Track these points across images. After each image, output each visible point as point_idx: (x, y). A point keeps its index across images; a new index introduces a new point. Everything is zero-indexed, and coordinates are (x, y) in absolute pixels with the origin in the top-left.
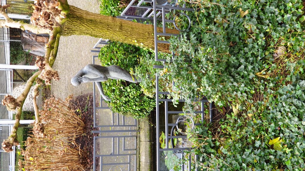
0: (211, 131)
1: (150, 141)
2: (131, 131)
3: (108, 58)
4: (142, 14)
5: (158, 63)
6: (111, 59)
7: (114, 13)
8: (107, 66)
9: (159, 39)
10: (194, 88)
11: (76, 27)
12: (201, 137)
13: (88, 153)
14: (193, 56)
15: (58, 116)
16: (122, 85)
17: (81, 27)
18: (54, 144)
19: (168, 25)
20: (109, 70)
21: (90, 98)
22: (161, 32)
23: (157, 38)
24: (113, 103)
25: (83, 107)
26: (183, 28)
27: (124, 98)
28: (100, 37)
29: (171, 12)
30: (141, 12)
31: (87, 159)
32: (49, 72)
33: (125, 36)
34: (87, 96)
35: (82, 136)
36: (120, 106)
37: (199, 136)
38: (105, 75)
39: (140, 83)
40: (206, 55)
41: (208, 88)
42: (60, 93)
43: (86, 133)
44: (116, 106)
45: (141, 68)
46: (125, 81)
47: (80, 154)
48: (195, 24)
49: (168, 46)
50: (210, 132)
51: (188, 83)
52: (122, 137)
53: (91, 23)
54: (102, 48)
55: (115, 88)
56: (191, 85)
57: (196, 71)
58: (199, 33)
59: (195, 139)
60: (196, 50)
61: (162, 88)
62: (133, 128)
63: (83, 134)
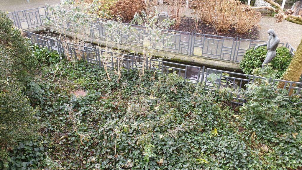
0: (226, 101)
1: (226, 68)
2: (233, 58)
3: (281, 52)
5: (272, 80)
6: (280, 54)
10: (253, 97)
12: (224, 95)
13: (225, 34)
14: (273, 101)
15: (250, 19)
16: (262, 58)
19: (295, 90)
20: (273, 51)
22: (292, 86)
23: (289, 83)
24: (252, 51)
25: (252, 33)
26: (292, 99)
27: (254, 57)
31: (222, 33)
32: (282, 17)
33: (295, 64)
34: (258, 37)
36: (249, 54)
38: (271, 49)
40: (272, 108)
41: (252, 104)
42: (263, 22)
43: (237, 34)
44: (250, 52)
45: (271, 70)
47: (226, 29)
48: (293, 106)
49: (282, 88)
51: (257, 94)
52: (231, 53)
54: (288, 49)
55: (261, 53)
56: (256, 96)
57: (263, 100)
58: (286, 107)
59: (224, 91)
60: (276, 103)
61: (256, 79)
62: (235, 60)
63: (236, 32)
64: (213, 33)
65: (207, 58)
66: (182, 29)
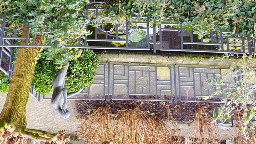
1: (118, 53)
2: (109, 69)
3: (46, 87)
4: (7, 56)
5: (53, 45)
6: (47, 84)
7: (5, 80)
8: (53, 88)
9: (31, 43)
10: (77, 16)
11: (18, 114)
12: (118, 12)
13: (125, 104)
14: (49, 15)
15: (93, 128)
16: (70, 75)
17: (19, 110)
18: (116, 132)
19: (18, 34)
20: (56, 87)
21: (79, 102)
22: (25, 41)
23: (30, 45)
24: (85, 83)
25: (86, 108)
26: (22, 21)
27: (82, 74)
28: (29, 94)
29: (6, 31)
30: (5, 57)
31: (129, 105)
32: (59, 138)
33: (28, 73)
34: (77, 104)
35: (110, 108)
36: (88, 78)
37: (117, 13)
38: (61, 90)
39: (69, 60)
40: (48, 4)
41: (77, 4)
42: (74, 126)
43: (108, 105)
44: (87, 81)
45: (57, 59)
46: (67, 73)
47: (125, 111)
48: (18, 11)
49: (38, 35)
50: (114, 4)
51: (72, 21)
52: (113, 76)
53: (15, 101)
54: (36, 92)
55: (73, 82)
56: (74, 18)
57: (61, 12)
58: (27, 8)
59: (120, 17)
60: (43, 12)
61: (74, 43)
62: (107, 67)
63: (109, 107)
64: (142, 103)
65: (147, 64)
66: (191, 105)
